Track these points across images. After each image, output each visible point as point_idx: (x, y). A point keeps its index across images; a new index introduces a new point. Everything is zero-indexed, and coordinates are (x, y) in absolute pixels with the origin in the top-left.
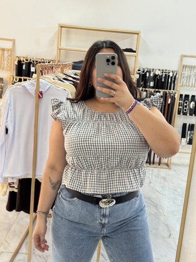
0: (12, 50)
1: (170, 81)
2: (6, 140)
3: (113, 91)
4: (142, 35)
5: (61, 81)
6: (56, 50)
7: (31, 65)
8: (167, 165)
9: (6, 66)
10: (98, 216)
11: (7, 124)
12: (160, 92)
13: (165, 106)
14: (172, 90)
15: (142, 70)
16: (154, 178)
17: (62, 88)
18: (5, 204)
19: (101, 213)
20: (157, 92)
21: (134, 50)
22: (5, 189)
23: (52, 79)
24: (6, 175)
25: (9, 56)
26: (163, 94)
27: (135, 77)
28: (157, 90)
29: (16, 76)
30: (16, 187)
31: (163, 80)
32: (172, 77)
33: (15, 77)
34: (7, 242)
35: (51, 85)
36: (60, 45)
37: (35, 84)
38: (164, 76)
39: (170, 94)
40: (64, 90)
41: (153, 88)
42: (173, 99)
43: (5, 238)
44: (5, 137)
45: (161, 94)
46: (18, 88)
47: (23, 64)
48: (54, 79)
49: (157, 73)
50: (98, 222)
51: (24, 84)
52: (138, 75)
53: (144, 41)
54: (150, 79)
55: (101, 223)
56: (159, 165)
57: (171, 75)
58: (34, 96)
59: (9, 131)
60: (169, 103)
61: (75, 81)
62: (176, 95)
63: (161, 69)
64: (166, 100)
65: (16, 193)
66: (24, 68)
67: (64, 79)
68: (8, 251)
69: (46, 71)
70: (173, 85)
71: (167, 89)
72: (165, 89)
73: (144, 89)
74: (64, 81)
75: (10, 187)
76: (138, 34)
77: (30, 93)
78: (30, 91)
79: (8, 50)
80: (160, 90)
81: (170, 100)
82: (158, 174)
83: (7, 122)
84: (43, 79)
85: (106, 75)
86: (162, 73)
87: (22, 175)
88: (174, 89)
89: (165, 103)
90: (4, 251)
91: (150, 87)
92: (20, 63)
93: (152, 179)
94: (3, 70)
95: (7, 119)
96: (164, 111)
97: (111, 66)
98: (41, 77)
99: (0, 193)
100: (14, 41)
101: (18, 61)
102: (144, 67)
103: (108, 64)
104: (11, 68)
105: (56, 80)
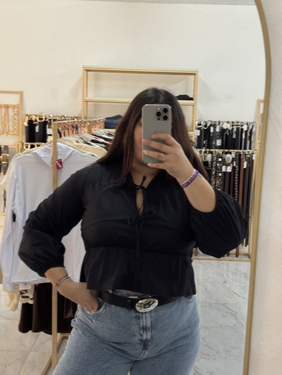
0: (19, 107)
1: (244, 137)
2: (13, 230)
3: (163, 155)
4: (200, 75)
5: (89, 144)
6: (81, 103)
7: (47, 126)
8: (248, 255)
9: (11, 128)
10: (136, 329)
11: (14, 207)
12: (230, 153)
13: (239, 171)
14: (248, 150)
15: (203, 124)
16: (230, 276)
17: (89, 153)
18: (17, 323)
20: (226, 153)
21: (191, 96)
22: (15, 301)
23: (75, 143)
24: (16, 280)
25: (15, 114)
26: (236, 156)
27: (194, 134)
28: (226, 150)
29: (27, 142)
30: (31, 296)
31: (234, 137)
32: (247, 132)
33: (25, 144)
35: (73, 149)
36: (87, 96)
37: (52, 149)
38: (235, 130)
39: (245, 155)
40: (93, 155)
41: (220, 147)
42: (250, 162)
43: (20, 371)
44: (12, 227)
45: (233, 155)
46: (28, 157)
47: (36, 125)
48: (77, 142)
49: (225, 127)
50: (136, 338)
51: (36, 151)
52: (199, 131)
54: (216, 136)
55: (142, 340)
56: (237, 256)
57: (245, 128)
58: (51, 166)
59: (17, 218)
60: (245, 167)
62: (254, 155)
63: (231, 121)
64: (240, 164)
65: (31, 305)
66: (37, 130)
67: (93, 141)
69: (67, 132)
70: (248, 142)
71: (241, 149)
72: (237, 149)
73: (208, 150)
74: (92, 143)
75: (23, 297)
76: (195, 74)
77: (44, 163)
78: (44, 159)
79: (14, 107)
80: (231, 151)
81: (245, 163)
82: (236, 270)
83: (13, 205)
84: (62, 142)
86: (233, 126)
87: (38, 279)
88: (250, 149)
89: (239, 168)
91: (216, 148)
92: (31, 124)
93: (227, 277)
94: (8, 134)
95: (14, 201)
96: (239, 179)
97: (162, 121)
98: (60, 140)
99: (8, 306)
100: (21, 94)
101: (29, 121)
102: (207, 120)
103: (159, 119)
104: (19, 131)
105: (81, 143)
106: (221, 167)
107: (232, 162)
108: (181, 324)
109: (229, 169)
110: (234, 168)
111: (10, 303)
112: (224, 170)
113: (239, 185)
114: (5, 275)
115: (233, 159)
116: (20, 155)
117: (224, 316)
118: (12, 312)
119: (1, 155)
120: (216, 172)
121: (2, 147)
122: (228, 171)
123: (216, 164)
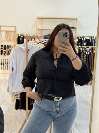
0: (15, 32)
1: (94, 42)
2: (13, 74)
3: (65, 49)
4: (78, 19)
6: (36, 30)
7: (24, 38)
9: (12, 39)
12: (89, 48)
13: (92, 54)
15: (79, 37)
16: (89, 91)
17: (38, 46)
18: (14, 106)
20: (87, 48)
21: (75, 27)
22: (13, 98)
23: (34, 43)
24: (14, 91)
25: (13, 34)
26: (91, 48)
27: (76, 41)
28: (87, 47)
29: (17, 44)
30: (19, 97)
31: (90, 42)
32: (95, 40)
34: (16, 125)
35: (33, 45)
36: (38, 27)
37: (25, 45)
38: (91, 39)
39: (94, 48)
40: (40, 47)
43: (15, 123)
44: (12, 73)
46: (17, 48)
47: (20, 38)
49: (87, 38)
50: (55, 110)
51: (20, 46)
52: (78, 40)
53: (80, 23)
54: (84, 41)
55: (56, 111)
56: (91, 85)
57: (94, 38)
58: (25, 51)
59: (14, 69)
60: (94, 53)
61: (45, 43)
63: (89, 36)
64: (92, 51)
65: (19, 100)
66: (21, 40)
67: (40, 43)
68: (16, 129)
69: (31, 39)
71: (93, 46)
72: (91, 46)
73: (81, 46)
75: (16, 97)
76: (76, 19)
77: (23, 50)
79: (13, 32)
80: (89, 47)
81: (94, 51)
83: (13, 65)
85: (63, 41)
86: (90, 38)
87: (21, 91)
89: (92, 53)
90: (14, 129)
91: (84, 46)
92: (19, 38)
93: (87, 92)
94: (11, 41)
95: (13, 63)
96: (92, 57)
97: (65, 37)
98: (28, 42)
100: (15, 27)
101: (18, 36)
102: (80, 36)
103: (64, 36)
104: (15, 40)
105: (36, 43)
106: (85, 53)
107: (89, 51)
108: (70, 106)
110: (90, 53)
111: (12, 99)
112: (86, 54)
113: (92, 59)
114: (10, 89)
117: (86, 105)
118: (12, 102)
119: (8, 49)
120: (84, 54)
121: (9, 46)
122: (88, 54)
123: (84, 51)
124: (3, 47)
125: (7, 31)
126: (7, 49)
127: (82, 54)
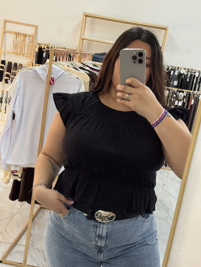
0: (34, 37)
1: (195, 82)
2: (12, 125)
4: (169, 30)
5: (77, 69)
6: (79, 40)
9: (26, 52)
10: (93, 236)
11: (14, 109)
12: (183, 92)
13: (187, 106)
14: (196, 91)
15: (166, 67)
17: (75, 76)
18: (9, 192)
19: (96, 232)
20: (180, 92)
22: (8, 177)
23: (66, 67)
24: (9, 162)
25: (30, 42)
26: (187, 94)
28: (180, 90)
29: (36, 63)
30: (20, 176)
31: (188, 80)
32: (197, 78)
33: (34, 64)
34: (6, 231)
35: (64, 71)
36: (83, 35)
37: (47, 69)
38: (189, 75)
39: (194, 95)
40: (77, 78)
41: (176, 87)
42: (197, 100)
43: (6, 228)
44: (11, 123)
45: (185, 94)
46: (30, 72)
47: (44, 52)
48: (68, 66)
49: (182, 72)
51: (36, 69)
54: (174, 78)
57: (197, 74)
58: (45, 82)
59: (16, 117)
60: (192, 104)
61: (92, 71)
62: (200, 96)
63: (187, 68)
64: (189, 101)
65: (19, 182)
66: (44, 56)
67: (81, 68)
69: (62, 58)
70: (198, 86)
71: (191, 90)
72: (189, 90)
73: (167, 87)
74: (79, 69)
75: (13, 175)
76: (165, 29)
77: (41, 79)
78: (41, 76)
79: (30, 36)
80: (183, 90)
81: (193, 101)
83: (14, 107)
84: (56, 65)
86: (188, 72)
87: (25, 164)
88: (198, 91)
89: (188, 104)
90: (2, 240)
91: (173, 87)
92: (41, 51)
94: (23, 56)
95: (15, 104)
98: (55, 63)
99: (3, 180)
100: (36, 27)
101: (39, 48)
102: (169, 65)
103: (135, 62)
104: (31, 55)
105: (71, 68)
106: (174, 101)
107: (183, 99)
109: (180, 104)
110: (184, 103)
111: (5, 178)
112: (176, 104)
114: (2, 157)
115: (184, 96)
116: (24, 70)
118: (5, 184)
119: (14, 71)
120: (170, 105)
121: (18, 64)
122: (179, 105)
123: (171, 98)
124: (5, 67)
125: (17, 34)
126: (12, 71)
127: (167, 103)
